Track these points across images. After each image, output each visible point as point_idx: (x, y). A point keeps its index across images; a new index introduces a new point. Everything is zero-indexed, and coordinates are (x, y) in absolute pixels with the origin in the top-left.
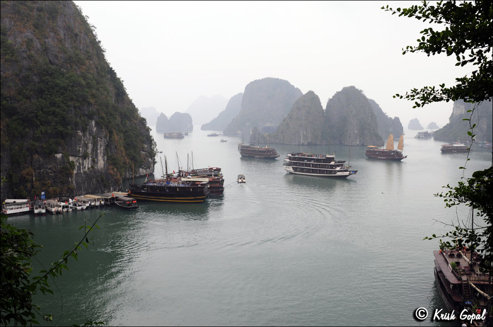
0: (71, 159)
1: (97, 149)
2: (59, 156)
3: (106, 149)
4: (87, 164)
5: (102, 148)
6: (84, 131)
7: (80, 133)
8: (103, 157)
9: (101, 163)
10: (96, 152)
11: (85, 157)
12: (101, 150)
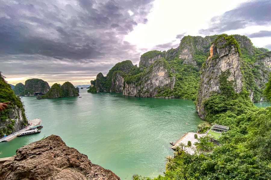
0: (12, 120)
1: (19, 114)
2: (8, 120)
5: (21, 113)
7: (13, 110)
8: (22, 116)
9: (21, 119)
11: (16, 118)
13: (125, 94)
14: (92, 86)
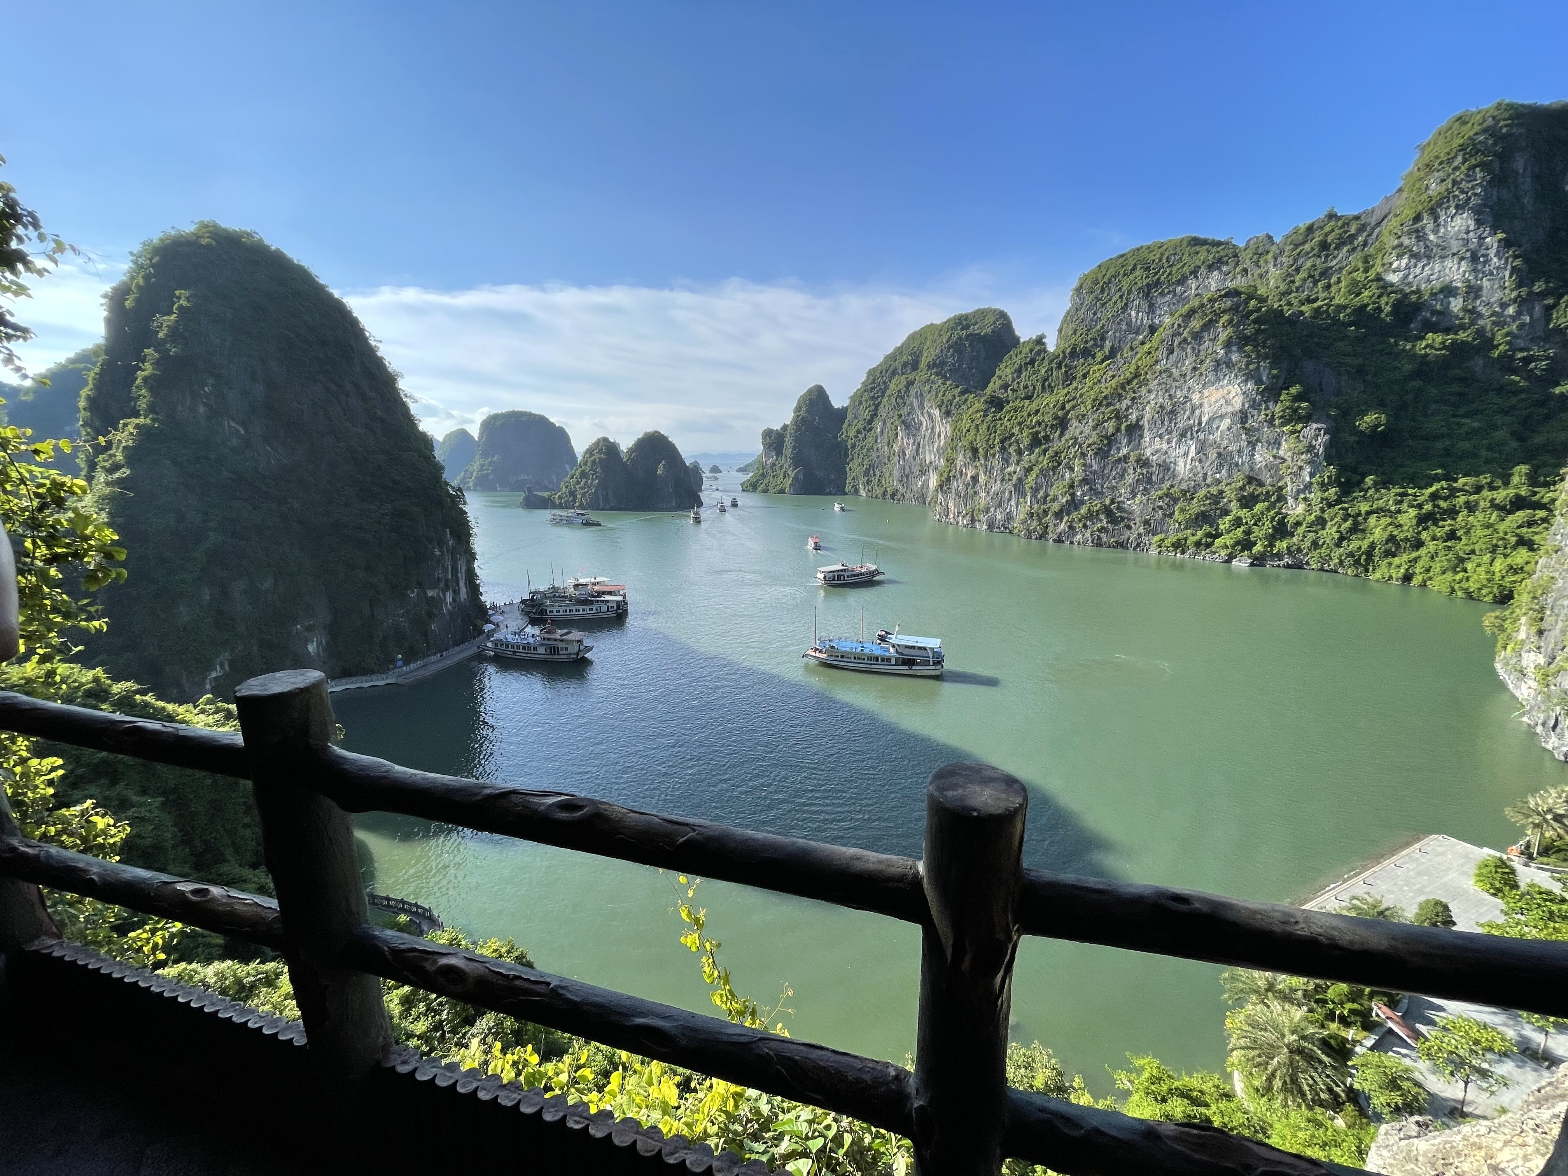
0: (430, 593)
1: (457, 572)
2: (413, 593)
5: (463, 571)
6: (440, 546)
7: (437, 553)
8: (465, 583)
10: (457, 578)
11: (445, 586)
12: (461, 573)
13: (946, 515)
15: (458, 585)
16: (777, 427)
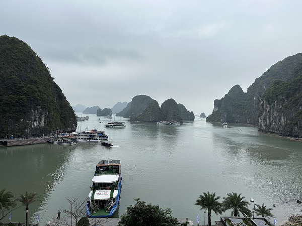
0: (27, 121)
1: (41, 118)
2: (22, 120)
3: (45, 118)
4: (36, 124)
6: (35, 110)
7: (33, 111)
8: (44, 121)
9: (43, 124)
11: (35, 120)
12: (43, 118)
13: (261, 127)
14: (216, 110)
15: (41, 121)
16: (219, 99)
